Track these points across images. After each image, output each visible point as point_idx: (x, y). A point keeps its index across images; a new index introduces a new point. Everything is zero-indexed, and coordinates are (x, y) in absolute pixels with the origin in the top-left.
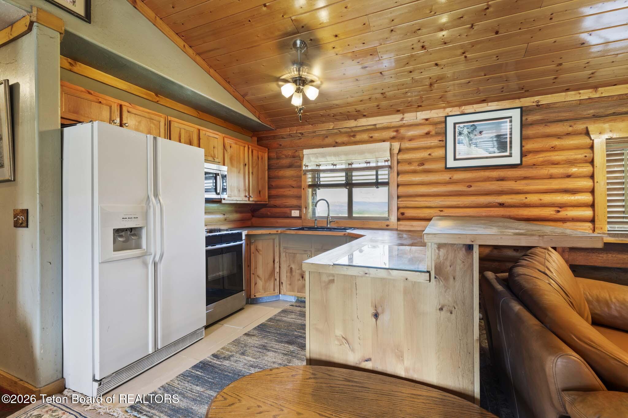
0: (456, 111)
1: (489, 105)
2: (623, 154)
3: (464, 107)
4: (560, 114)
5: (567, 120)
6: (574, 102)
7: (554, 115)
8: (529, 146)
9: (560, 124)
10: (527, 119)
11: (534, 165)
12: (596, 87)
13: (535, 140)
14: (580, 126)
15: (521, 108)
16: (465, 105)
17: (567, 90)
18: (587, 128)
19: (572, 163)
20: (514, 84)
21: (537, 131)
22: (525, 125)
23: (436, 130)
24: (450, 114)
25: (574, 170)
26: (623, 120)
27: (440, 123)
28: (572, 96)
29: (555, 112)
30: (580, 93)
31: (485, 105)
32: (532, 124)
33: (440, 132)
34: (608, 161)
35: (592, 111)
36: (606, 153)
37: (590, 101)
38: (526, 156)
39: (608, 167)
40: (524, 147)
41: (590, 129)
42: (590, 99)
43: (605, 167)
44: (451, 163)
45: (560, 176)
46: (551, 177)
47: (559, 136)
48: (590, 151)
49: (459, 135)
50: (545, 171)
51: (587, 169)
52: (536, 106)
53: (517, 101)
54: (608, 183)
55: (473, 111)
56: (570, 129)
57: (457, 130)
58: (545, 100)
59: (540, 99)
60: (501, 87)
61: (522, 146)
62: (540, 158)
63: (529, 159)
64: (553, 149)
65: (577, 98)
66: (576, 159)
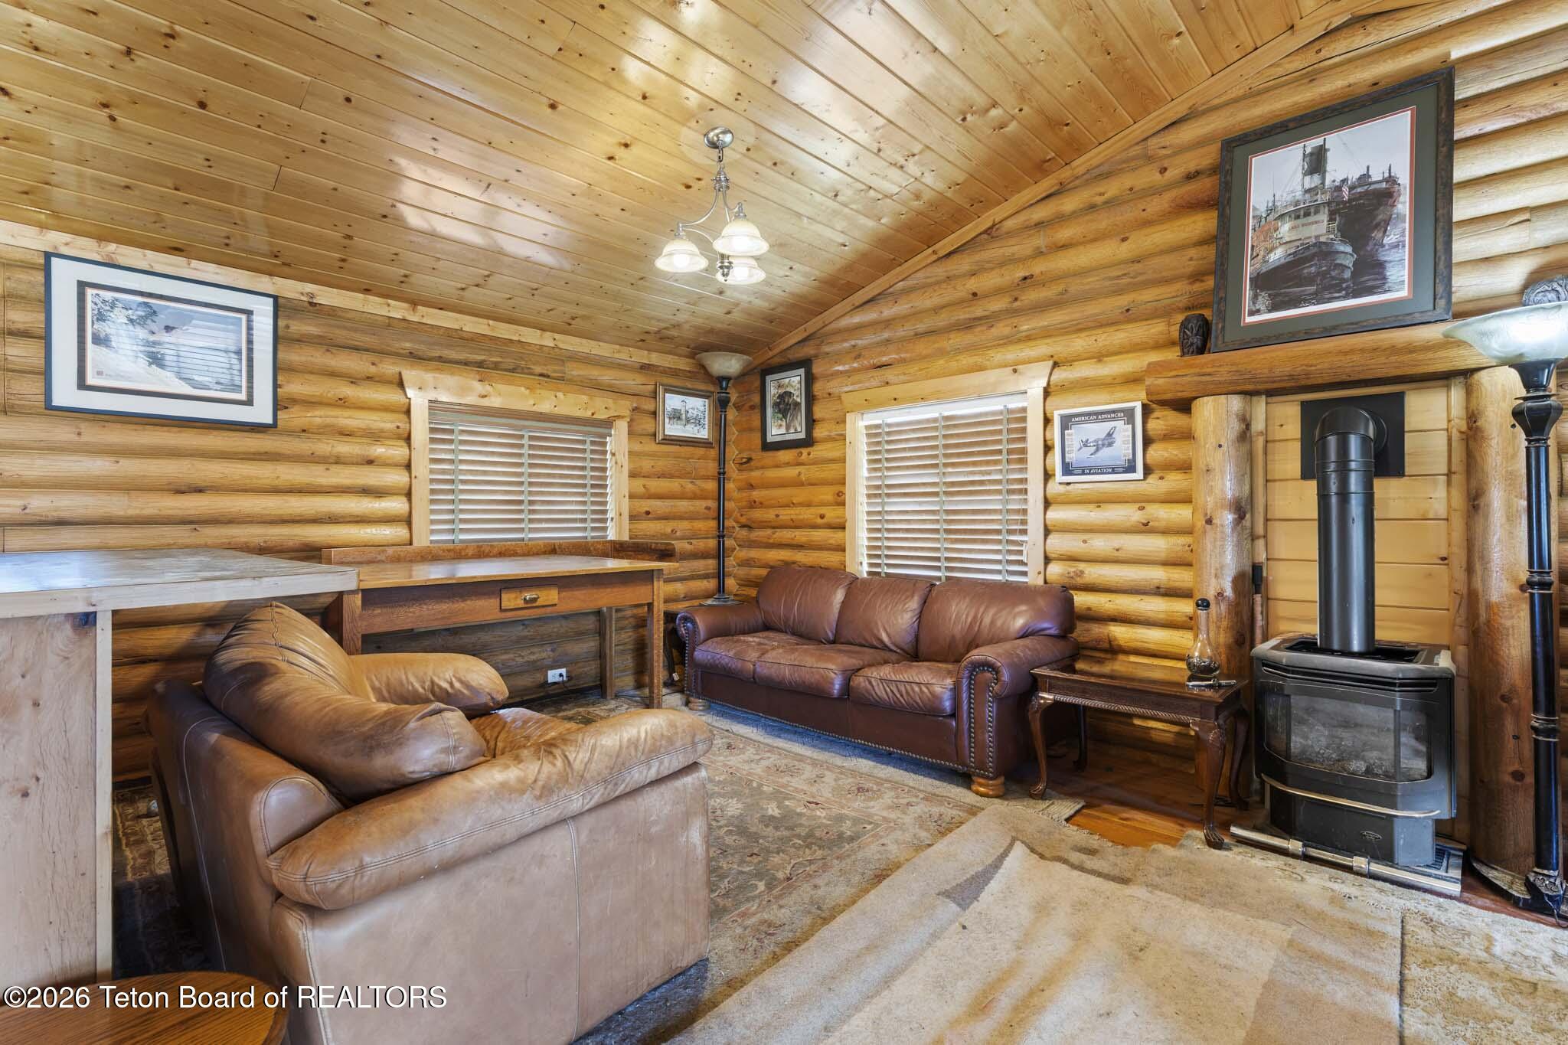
0: (86, 247)
1: (192, 265)
2: (451, 431)
3: (115, 245)
4: (353, 334)
5: (367, 350)
6: (381, 318)
7: (344, 333)
8: (294, 387)
9: (355, 355)
10: (287, 327)
11: (304, 431)
12: (414, 303)
13: (307, 376)
14: (389, 368)
15: (275, 298)
16: (119, 241)
17: (367, 291)
18: (400, 373)
19: (375, 436)
20: (259, 240)
21: (310, 358)
22: (284, 338)
23: (8, 283)
24: (64, 251)
25: (379, 451)
26: (452, 374)
27: (26, 266)
28: (375, 306)
29: (345, 328)
30: (389, 305)
31: (180, 260)
32: (300, 340)
33: (23, 293)
34: (432, 440)
35: (408, 345)
36: (427, 426)
37: (405, 325)
38: (286, 408)
39: (432, 450)
40: (280, 386)
41: (405, 377)
42: (404, 320)
43: (427, 450)
44: (65, 394)
45: (355, 460)
46: (339, 461)
47: (353, 380)
48: (404, 417)
49: (98, 319)
50: (324, 447)
51: (399, 452)
52: (306, 304)
53: (265, 279)
54: (432, 481)
55: (144, 266)
56: (373, 370)
57: (89, 306)
58: (328, 296)
59: (315, 292)
60: (223, 234)
61: (276, 386)
62: (317, 417)
63: (292, 417)
64: (342, 403)
65: (384, 312)
66: (382, 431)
